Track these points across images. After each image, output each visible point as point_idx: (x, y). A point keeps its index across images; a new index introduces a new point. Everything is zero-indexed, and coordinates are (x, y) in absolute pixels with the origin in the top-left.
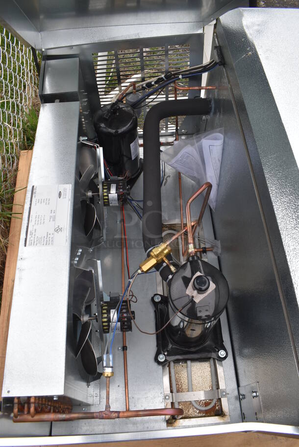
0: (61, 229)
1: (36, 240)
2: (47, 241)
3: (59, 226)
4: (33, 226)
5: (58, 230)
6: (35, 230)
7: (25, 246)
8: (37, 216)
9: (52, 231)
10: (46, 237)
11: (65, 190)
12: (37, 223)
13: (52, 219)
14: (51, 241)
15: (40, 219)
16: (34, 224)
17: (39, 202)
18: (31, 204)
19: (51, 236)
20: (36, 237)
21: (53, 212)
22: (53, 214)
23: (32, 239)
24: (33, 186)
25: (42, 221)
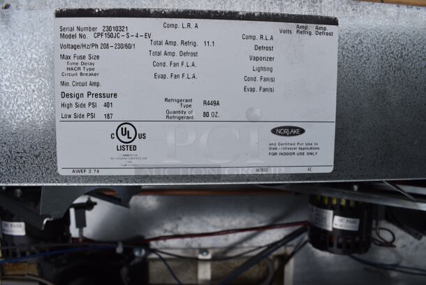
0: (128, 146)
1: (80, 52)
2: (78, 96)
3: (143, 136)
4: (147, 35)
5: (127, 136)
6: (128, 46)
7: (60, 14)
8: (190, 49)
9: (121, 111)
10: (94, 90)
11: (312, 149)
12: (163, 48)
13: (175, 107)
14: (80, 111)
15: (177, 59)
16: (154, 38)
17: (258, 48)
18: (250, 17)
19: (100, 111)
20: (94, 51)
21: (210, 109)
22: (197, 110)
23: (90, 38)
24: (334, 22)
25: (167, 70)
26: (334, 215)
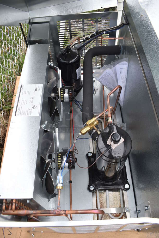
0: (36, 107)
1: (21, 113)
2: (28, 113)
3: (35, 105)
4: (20, 105)
5: (34, 107)
6: (21, 107)
7: (15, 115)
8: (23, 101)
9: (31, 108)
10: (27, 111)
11: (39, 87)
12: (23, 103)
13: (31, 102)
14: (30, 113)
15: (24, 102)
16: (21, 104)
17: (24, 93)
18: (20, 94)
19: (30, 110)
20: (22, 111)
21: (32, 98)
22: (32, 99)
23: (20, 112)
24: (22, 85)
25: (26, 103)
26: (64, 94)
